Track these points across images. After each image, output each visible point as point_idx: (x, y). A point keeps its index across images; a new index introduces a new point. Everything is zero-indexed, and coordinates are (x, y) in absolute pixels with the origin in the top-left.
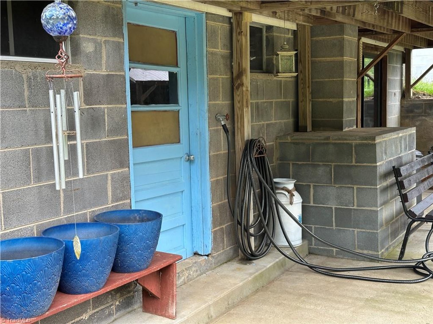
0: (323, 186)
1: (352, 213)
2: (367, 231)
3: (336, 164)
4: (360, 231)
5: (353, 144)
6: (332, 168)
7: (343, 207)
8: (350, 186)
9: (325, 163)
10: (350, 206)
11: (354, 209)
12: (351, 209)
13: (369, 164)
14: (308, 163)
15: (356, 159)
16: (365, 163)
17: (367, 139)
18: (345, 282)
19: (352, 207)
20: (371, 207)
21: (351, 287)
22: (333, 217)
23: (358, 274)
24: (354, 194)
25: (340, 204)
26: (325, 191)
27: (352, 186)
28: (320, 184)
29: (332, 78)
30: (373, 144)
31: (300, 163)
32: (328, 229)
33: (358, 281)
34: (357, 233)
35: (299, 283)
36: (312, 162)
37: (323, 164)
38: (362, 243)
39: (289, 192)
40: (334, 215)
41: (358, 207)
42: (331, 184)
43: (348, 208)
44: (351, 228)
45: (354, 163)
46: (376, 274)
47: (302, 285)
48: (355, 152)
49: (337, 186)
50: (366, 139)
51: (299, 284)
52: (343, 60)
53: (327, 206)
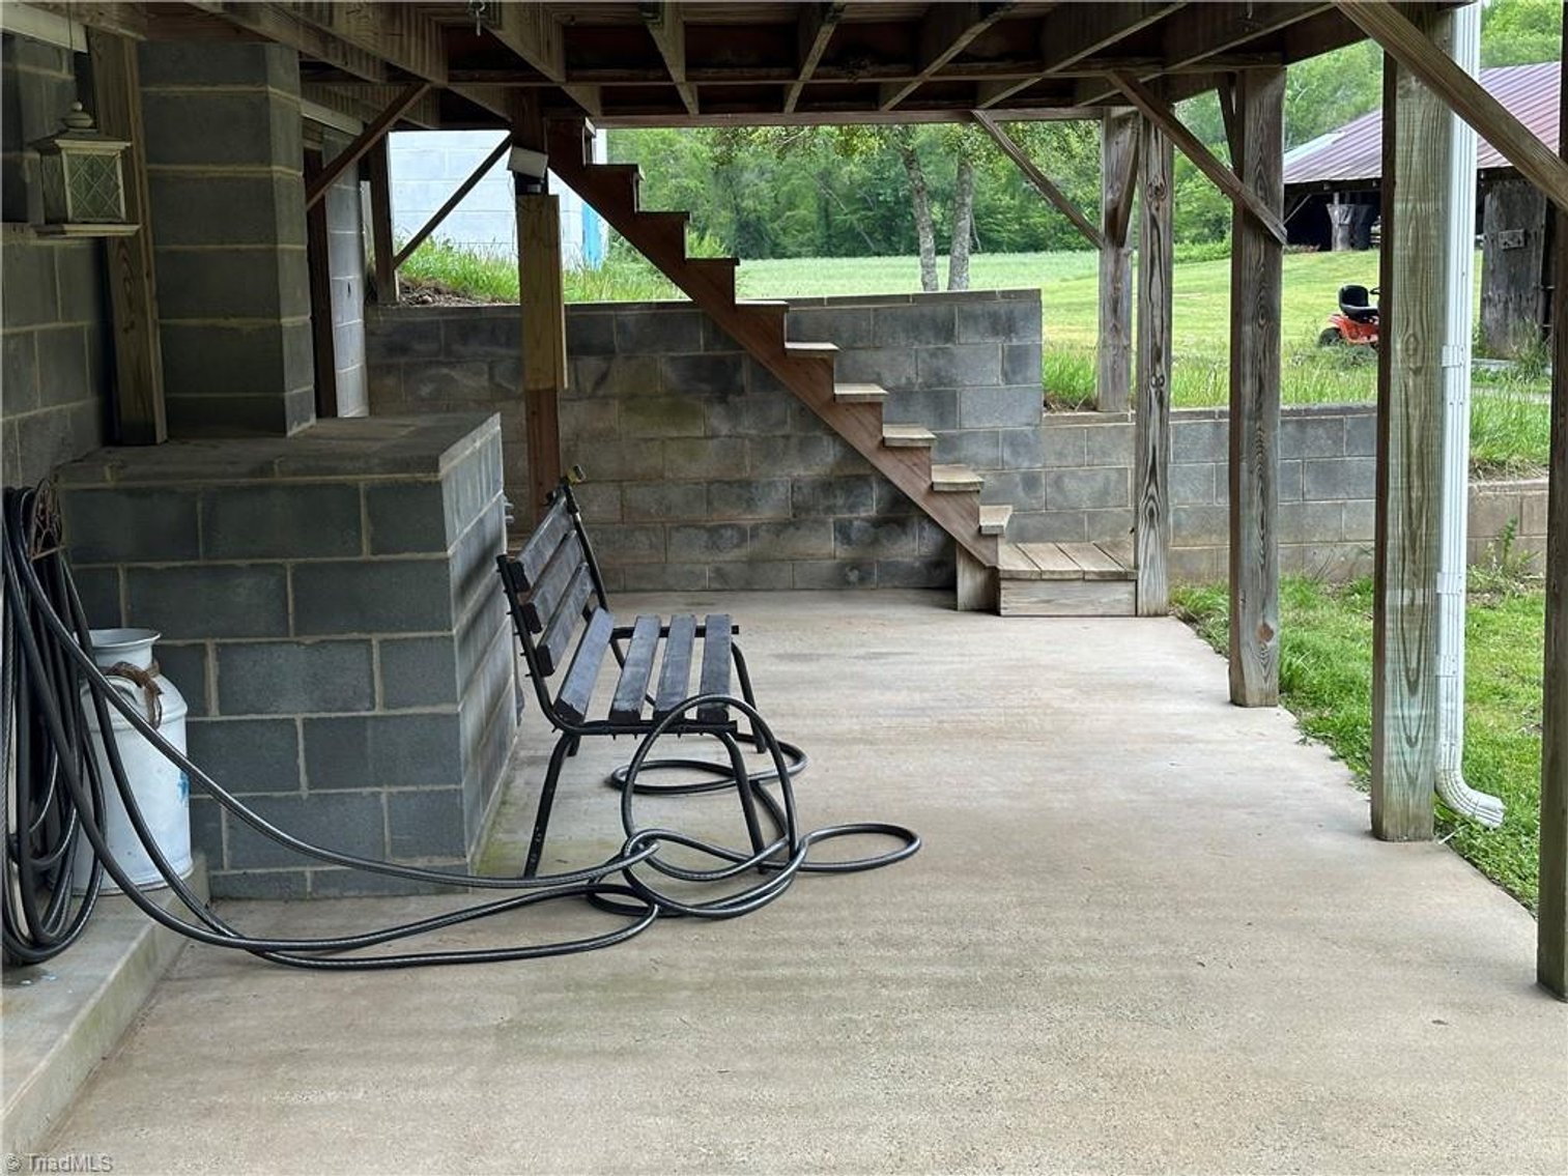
0: (253, 644)
1: (369, 733)
2: (423, 788)
3: (302, 560)
4: (400, 793)
5: (362, 485)
6: (286, 577)
7: (333, 715)
8: (355, 635)
9: (259, 561)
10: (358, 706)
11: (375, 717)
12: (365, 718)
13: (421, 556)
14: (192, 563)
15: (373, 540)
16: (406, 550)
17: (408, 465)
18: (393, 982)
19: (368, 710)
20: (434, 704)
21: (424, 998)
22: (297, 756)
23: (425, 946)
24: (371, 665)
25: (322, 704)
26: (265, 663)
27: (364, 636)
28: (244, 640)
29: (231, 243)
30: (430, 483)
31: (157, 566)
32: (279, 800)
33: (437, 969)
34: (389, 802)
35: (235, 1018)
36: (210, 559)
37: (252, 565)
38: (410, 834)
39: (139, 678)
40: (301, 747)
41: (389, 708)
42: (288, 636)
43: (353, 717)
44: (367, 785)
45: (366, 555)
46: (479, 934)
47: (253, 1023)
48: (370, 514)
49: (308, 642)
50: (405, 466)
51: (240, 1022)
52: (272, 178)
53: (276, 716)
